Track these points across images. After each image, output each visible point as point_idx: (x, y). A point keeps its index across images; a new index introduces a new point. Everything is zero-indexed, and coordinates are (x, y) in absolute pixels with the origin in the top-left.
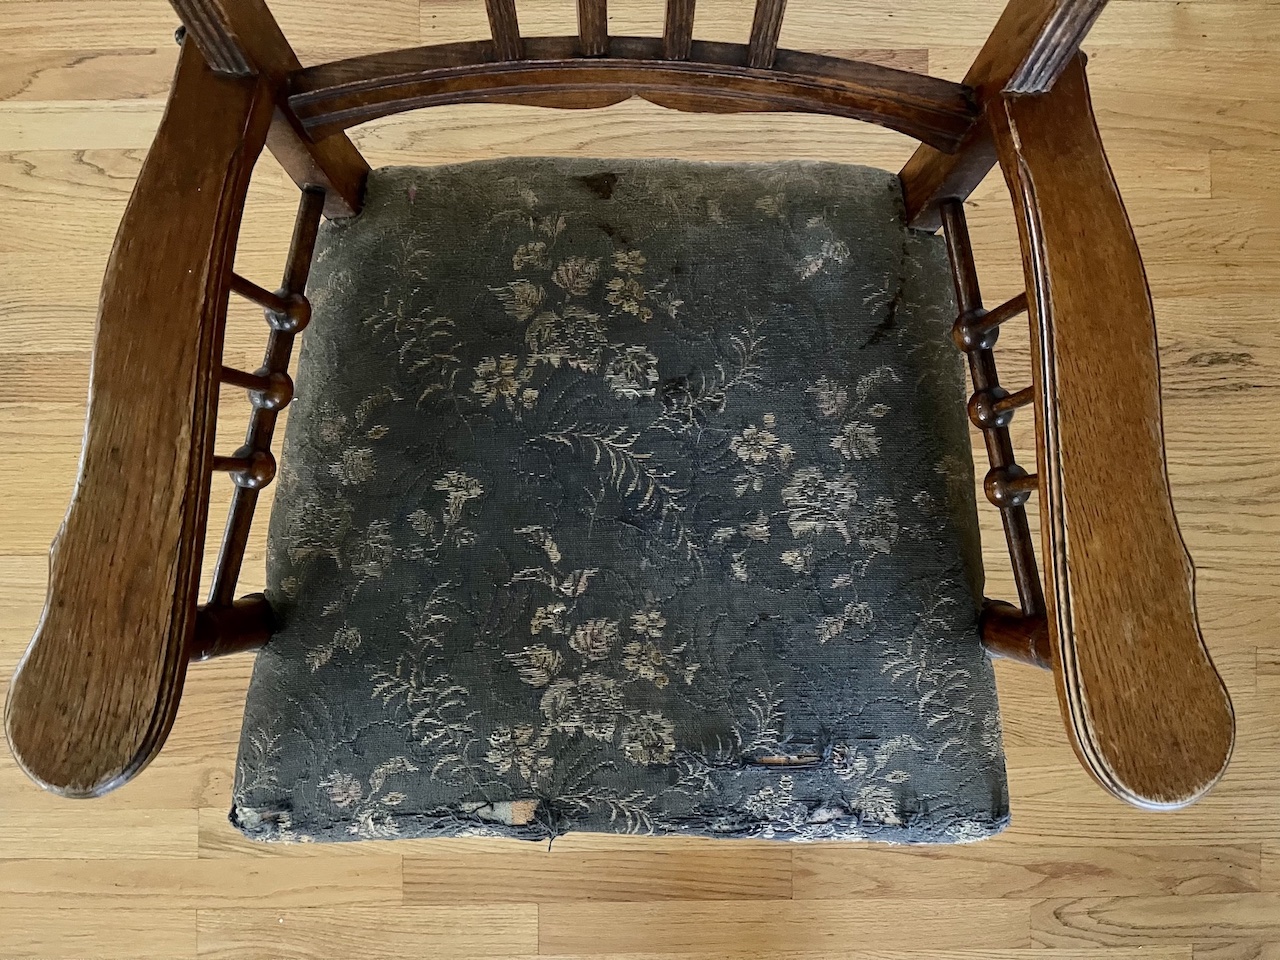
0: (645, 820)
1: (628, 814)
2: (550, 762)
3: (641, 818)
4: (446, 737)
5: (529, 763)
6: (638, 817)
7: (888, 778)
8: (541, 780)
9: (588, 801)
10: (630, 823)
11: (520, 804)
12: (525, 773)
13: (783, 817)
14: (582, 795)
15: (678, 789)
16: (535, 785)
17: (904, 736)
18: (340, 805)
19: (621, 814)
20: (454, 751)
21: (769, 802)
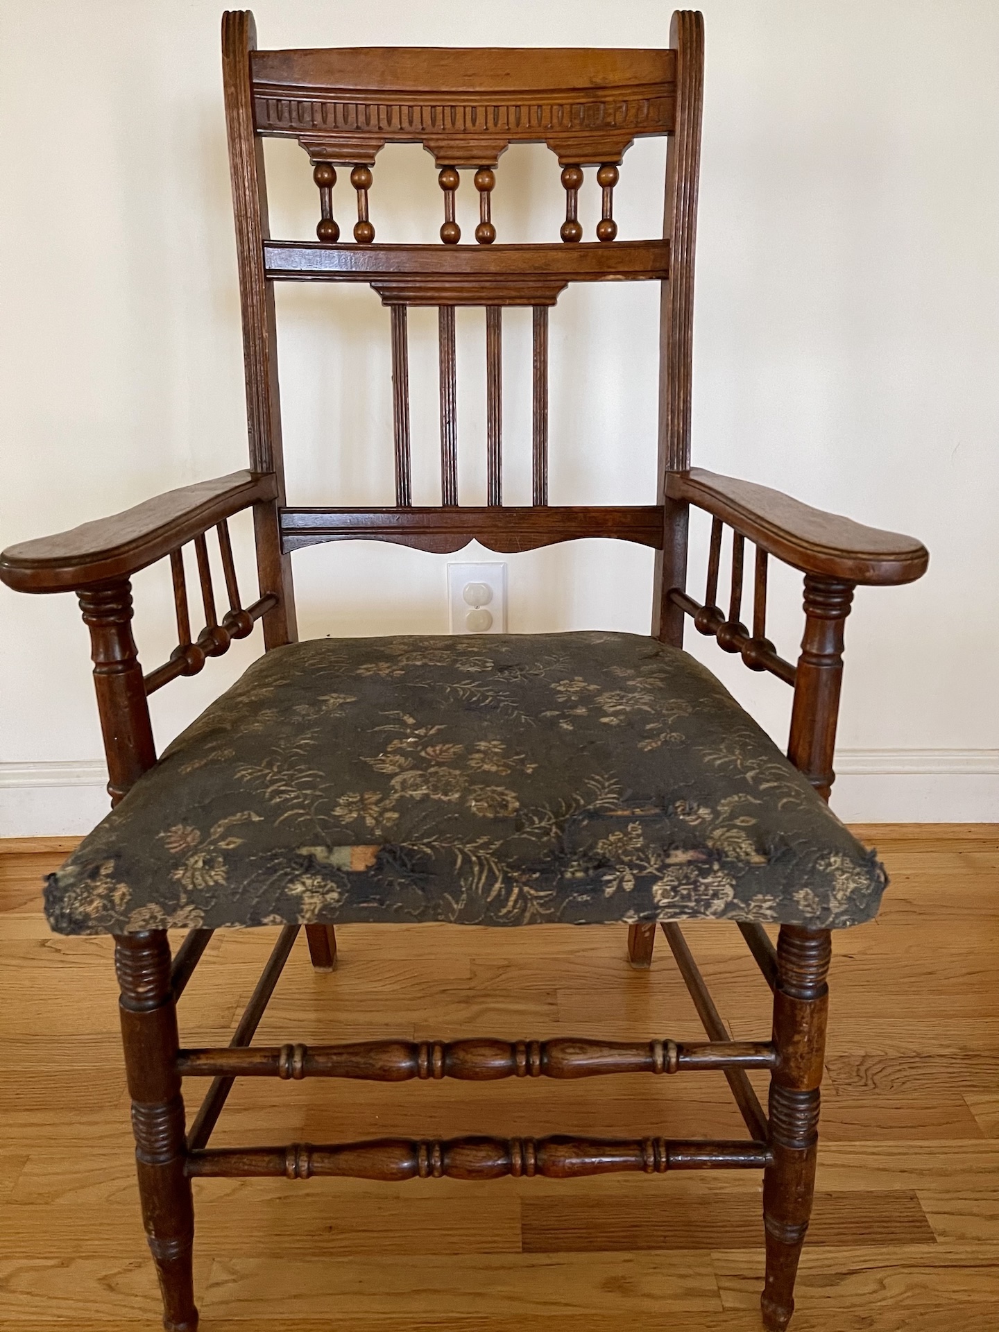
0: (493, 864)
1: (474, 859)
2: (396, 815)
3: (489, 864)
4: (296, 797)
5: (375, 816)
6: (485, 863)
7: (738, 822)
8: (384, 829)
9: (432, 848)
10: (476, 869)
11: (360, 850)
12: (370, 821)
13: (639, 859)
14: (426, 841)
15: (525, 836)
16: (378, 832)
17: (740, 795)
18: (173, 851)
19: (467, 860)
20: (301, 806)
21: (620, 844)
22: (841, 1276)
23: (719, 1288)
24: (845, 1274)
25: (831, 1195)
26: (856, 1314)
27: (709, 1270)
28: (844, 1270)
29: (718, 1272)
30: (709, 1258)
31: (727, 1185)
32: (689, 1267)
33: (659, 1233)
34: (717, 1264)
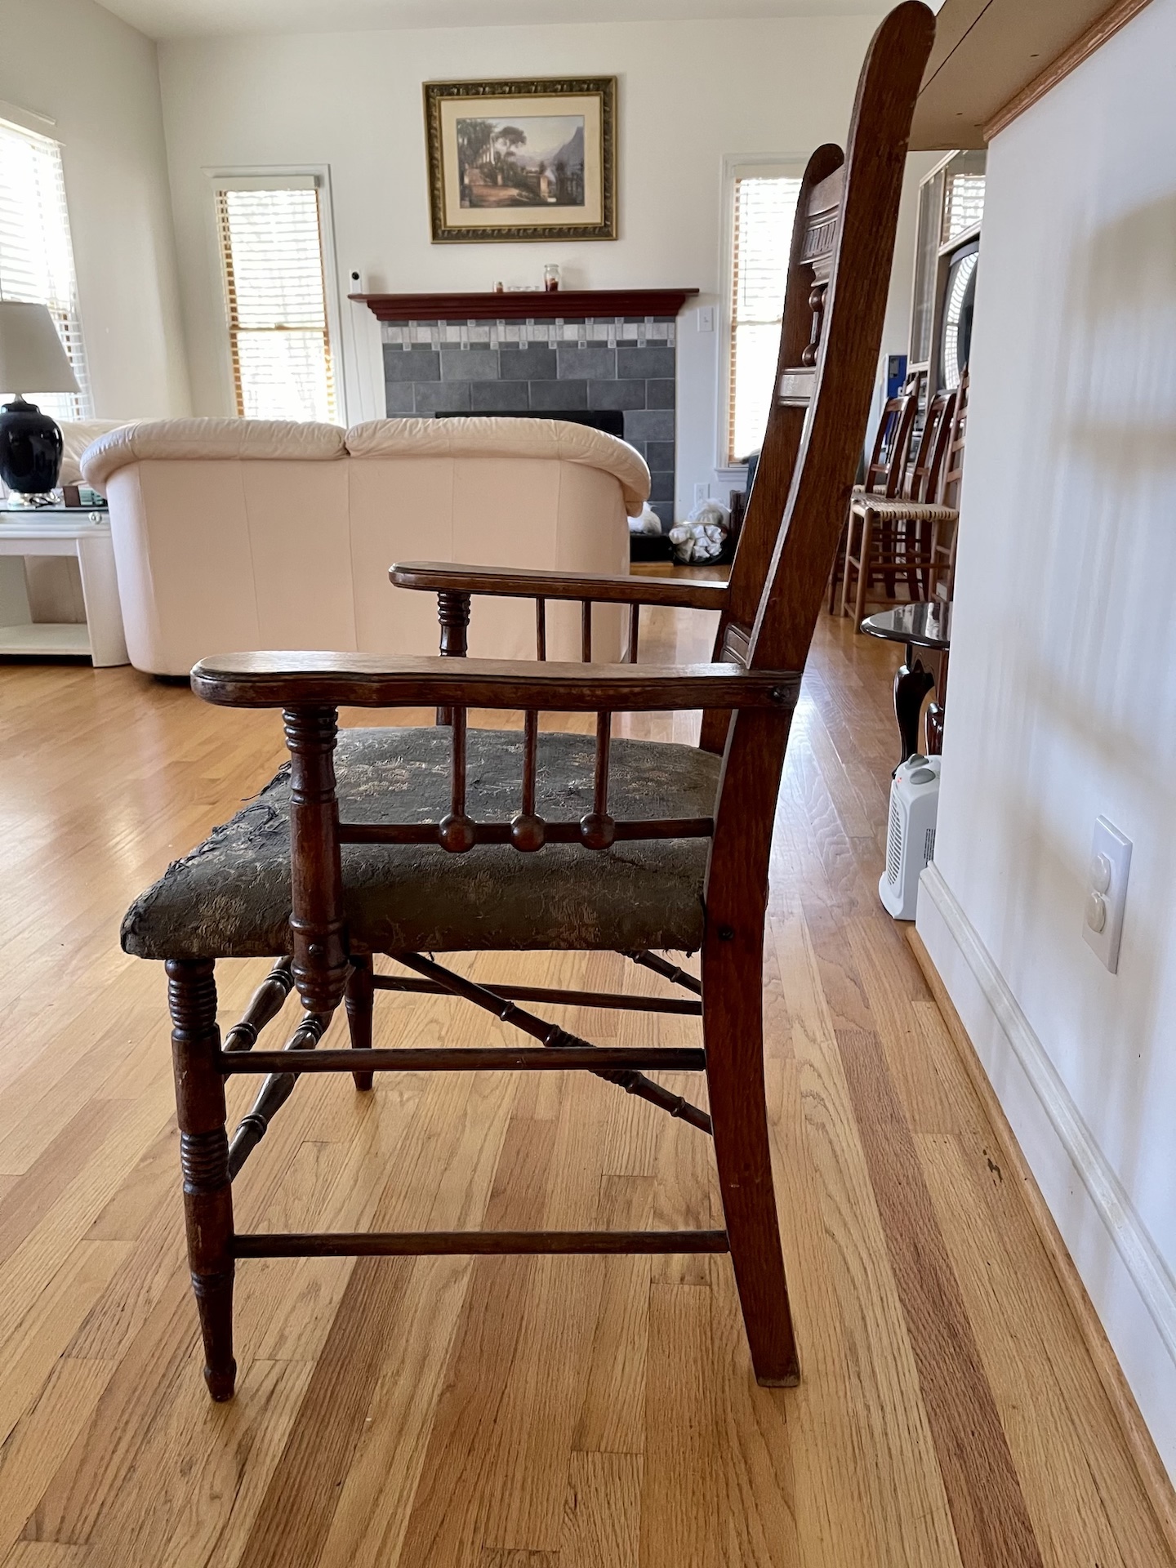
22: (242, 1463)
23: (277, 1361)
24: (243, 1465)
25: (339, 1485)
26: (199, 1462)
27: (297, 1357)
28: (248, 1467)
29: (293, 1363)
30: (310, 1358)
31: (385, 1392)
32: (307, 1343)
33: (349, 1327)
34: (301, 1364)
